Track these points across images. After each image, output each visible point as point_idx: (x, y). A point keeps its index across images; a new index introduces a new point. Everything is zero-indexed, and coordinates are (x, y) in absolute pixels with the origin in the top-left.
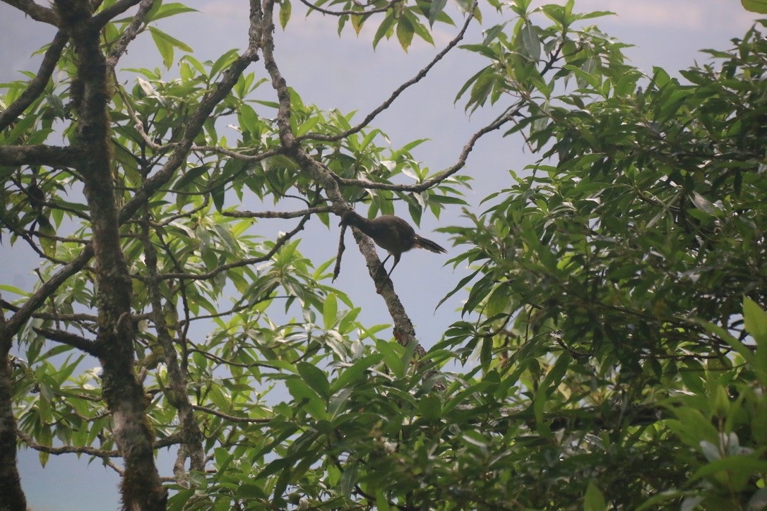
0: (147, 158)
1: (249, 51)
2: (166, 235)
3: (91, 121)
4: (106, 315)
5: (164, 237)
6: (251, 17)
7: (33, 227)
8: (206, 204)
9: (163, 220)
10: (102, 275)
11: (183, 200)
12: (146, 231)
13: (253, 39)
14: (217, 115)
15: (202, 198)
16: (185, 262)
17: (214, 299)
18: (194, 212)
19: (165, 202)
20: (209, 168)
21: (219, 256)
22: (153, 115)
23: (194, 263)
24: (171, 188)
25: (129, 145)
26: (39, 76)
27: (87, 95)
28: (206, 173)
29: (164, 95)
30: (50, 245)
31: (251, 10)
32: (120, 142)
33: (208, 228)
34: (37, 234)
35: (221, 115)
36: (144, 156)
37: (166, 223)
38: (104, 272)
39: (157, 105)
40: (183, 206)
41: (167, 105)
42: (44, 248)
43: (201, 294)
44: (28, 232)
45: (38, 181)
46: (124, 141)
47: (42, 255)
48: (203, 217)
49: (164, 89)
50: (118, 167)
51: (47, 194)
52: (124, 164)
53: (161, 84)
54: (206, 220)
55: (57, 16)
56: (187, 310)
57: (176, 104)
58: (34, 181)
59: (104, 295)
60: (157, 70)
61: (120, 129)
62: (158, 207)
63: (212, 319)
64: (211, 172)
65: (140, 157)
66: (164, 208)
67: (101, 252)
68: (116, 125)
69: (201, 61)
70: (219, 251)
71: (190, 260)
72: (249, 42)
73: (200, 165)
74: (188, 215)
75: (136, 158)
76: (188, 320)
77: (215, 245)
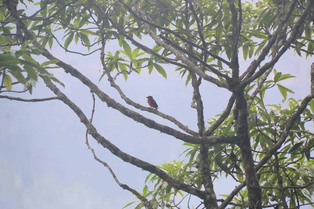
0: (277, 140)
1: (311, 94)
2: (287, 171)
3: (241, 125)
4: (251, 202)
5: (286, 172)
6: (311, 81)
7: (233, 170)
8: (302, 158)
9: (285, 165)
10: (249, 186)
11: (293, 156)
12: (278, 170)
13: (313, 90)
14: (305, 121)
15: (301, 155)
16: (296, 182)
17: (310, 197)
18: (297, 161)
19: (286, 158)
20: (303, 143)
21: (310, 179)
22: (278, 123)
23: (300, 182)
24: (288, 152)
25: (270, 135)
26: (227, 109)
27: (240, 115)
28: (302, 145)
29: (283, 114)
30: (241, 177)
31: (311, 78)
32: (266, 134)
33: (304, 168)
34: (235, 172)
35: (306, 121)
36: (275, 139)
37: (286, 166)
38: (250, 185)
39: (279, 119)
40: (294, 159)
41: (284, 119)
42: (238, 178)
43: (305, 195)
44: (231, 172)
45: (234, 151)
46: (268, 134)
47: (237, 181)
48: (302, 163)
49: (282, 112)
50: (266, 144)
51: (238, 156)
52: (268, 143)
53: (281, 110)
54: (303, 165)
55: (227, 85)
56: (298, 202)
57: (288, 118)
58: (232, 151)
59: (250, 195)
60: (280, 105)
61: (265, 129)
62: (283, 160)
63: (310, 205)
64: (304, 144)
65: (274, 140)
66: (285, 160)
67: (248, 177)
68: (264, 128)
69: (297, 100)
70: (310, 177)
71: (298, 181)
72: (311, 91)
73: (299, 142)
74: (295, 162)
75: (272, 140)
76: (299, 206)
77: (309, 175)
